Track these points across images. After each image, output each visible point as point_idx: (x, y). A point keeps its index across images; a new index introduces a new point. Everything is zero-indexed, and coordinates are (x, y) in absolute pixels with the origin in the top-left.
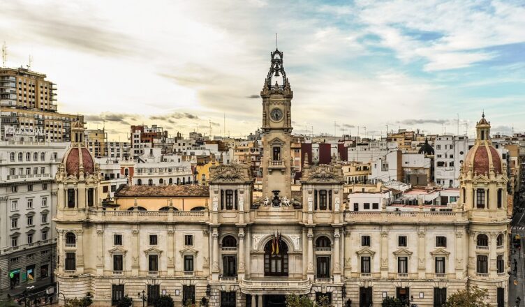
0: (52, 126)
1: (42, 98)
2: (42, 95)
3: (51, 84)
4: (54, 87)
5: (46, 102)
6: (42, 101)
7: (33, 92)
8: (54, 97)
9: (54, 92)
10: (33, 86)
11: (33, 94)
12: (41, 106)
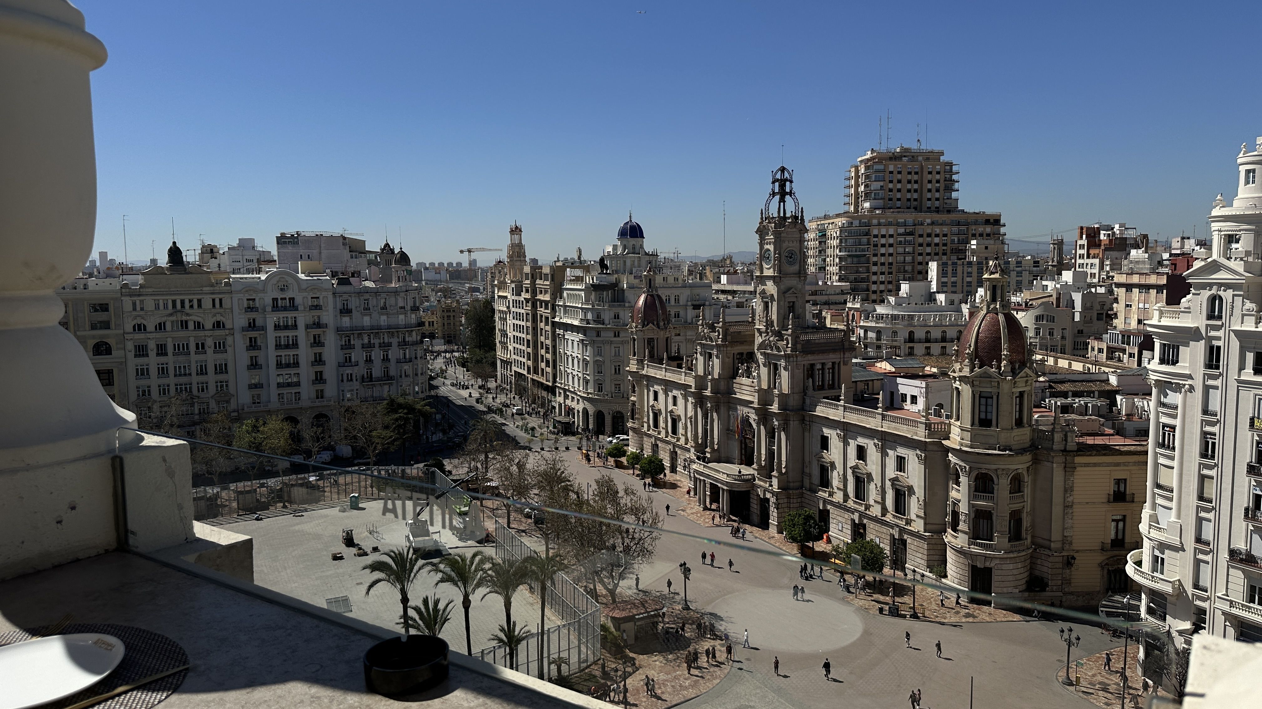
0: (929, 235)
1: (930, 191)
2: (929, 186)
3: (951, 165)
4: (955, 169)
5: (937, 195)
6: (929, 195)
7: (916, 182)
8: (956, 186)
9: (955, 177)
10: (916, 173)
11: (916, 186)
12: (929, 204)
